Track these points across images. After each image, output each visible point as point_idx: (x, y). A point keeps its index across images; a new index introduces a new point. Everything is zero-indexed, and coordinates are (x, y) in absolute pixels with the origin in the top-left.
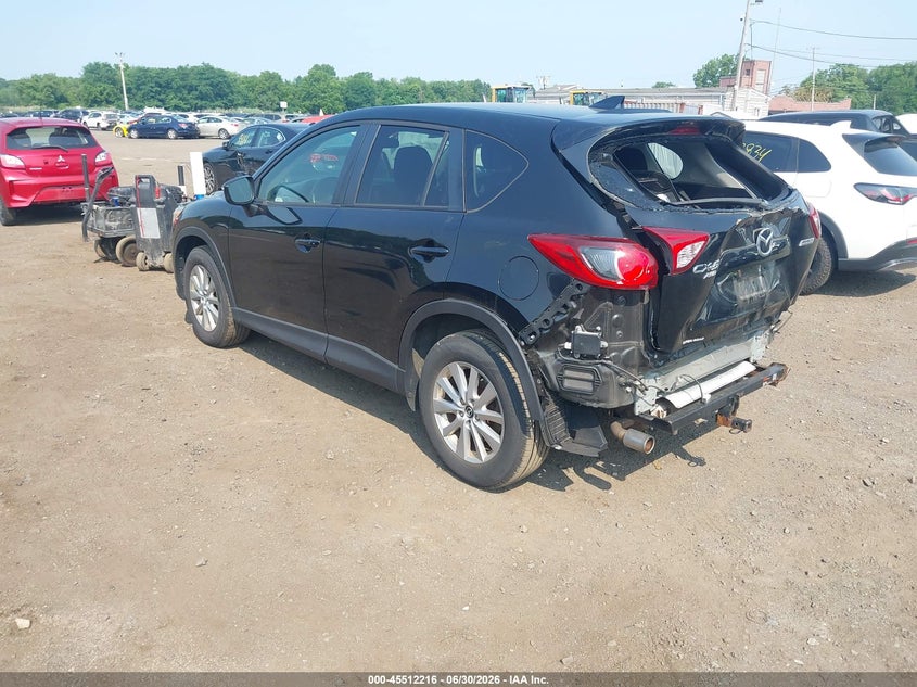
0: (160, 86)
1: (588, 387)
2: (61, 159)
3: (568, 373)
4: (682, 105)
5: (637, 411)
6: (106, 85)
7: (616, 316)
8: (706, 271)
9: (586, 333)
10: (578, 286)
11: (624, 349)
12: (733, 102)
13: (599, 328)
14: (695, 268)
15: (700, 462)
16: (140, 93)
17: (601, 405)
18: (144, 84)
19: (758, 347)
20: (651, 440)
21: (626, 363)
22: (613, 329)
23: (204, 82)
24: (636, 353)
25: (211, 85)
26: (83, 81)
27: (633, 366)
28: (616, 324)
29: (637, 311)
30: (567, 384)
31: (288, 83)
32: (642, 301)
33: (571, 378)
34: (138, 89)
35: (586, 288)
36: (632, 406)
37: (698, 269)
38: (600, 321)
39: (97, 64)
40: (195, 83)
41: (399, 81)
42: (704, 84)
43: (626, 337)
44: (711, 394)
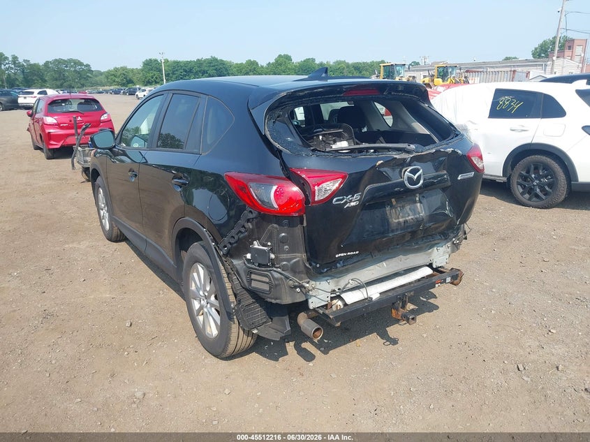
0: (186, 71)
1: (266, 287)
2: (79, 118)
3: (253, 276)
4: (514, 71)
5: (311, 306)
6: (155, 72)
7: (283, 234)
8: (346, 203)
9: (261, 247)
10: (251, 212)
11: (291, 259)
12: (552, 69)
13: (269, 244)
14: (335, 200)
15: (394, 342)
16: (174, 76)
17: (278, 301)
18: (177, 70)
19: (440, 255)
20: (317, 330)
21: (294, 270)
22: (281, 244)
23: (211, 68)
24: (301, 262)
25: (215, 70)
26: (142, 70)
27: (299, 273)
28: (283, 241)
29: (298, 231)
30: (254, 284)
31: (262, 67)
32: (302, 223)
33: (255, 280)
34: (173, 74)
35: (255, 214)
36: (306, 302)
37: (337, 201)
38: (270, 239)
39: (150, 60)
40: (206, 69)
41: (331, 63)
42: (540, 56)
43: (292, 250)
44: (380, 294)
